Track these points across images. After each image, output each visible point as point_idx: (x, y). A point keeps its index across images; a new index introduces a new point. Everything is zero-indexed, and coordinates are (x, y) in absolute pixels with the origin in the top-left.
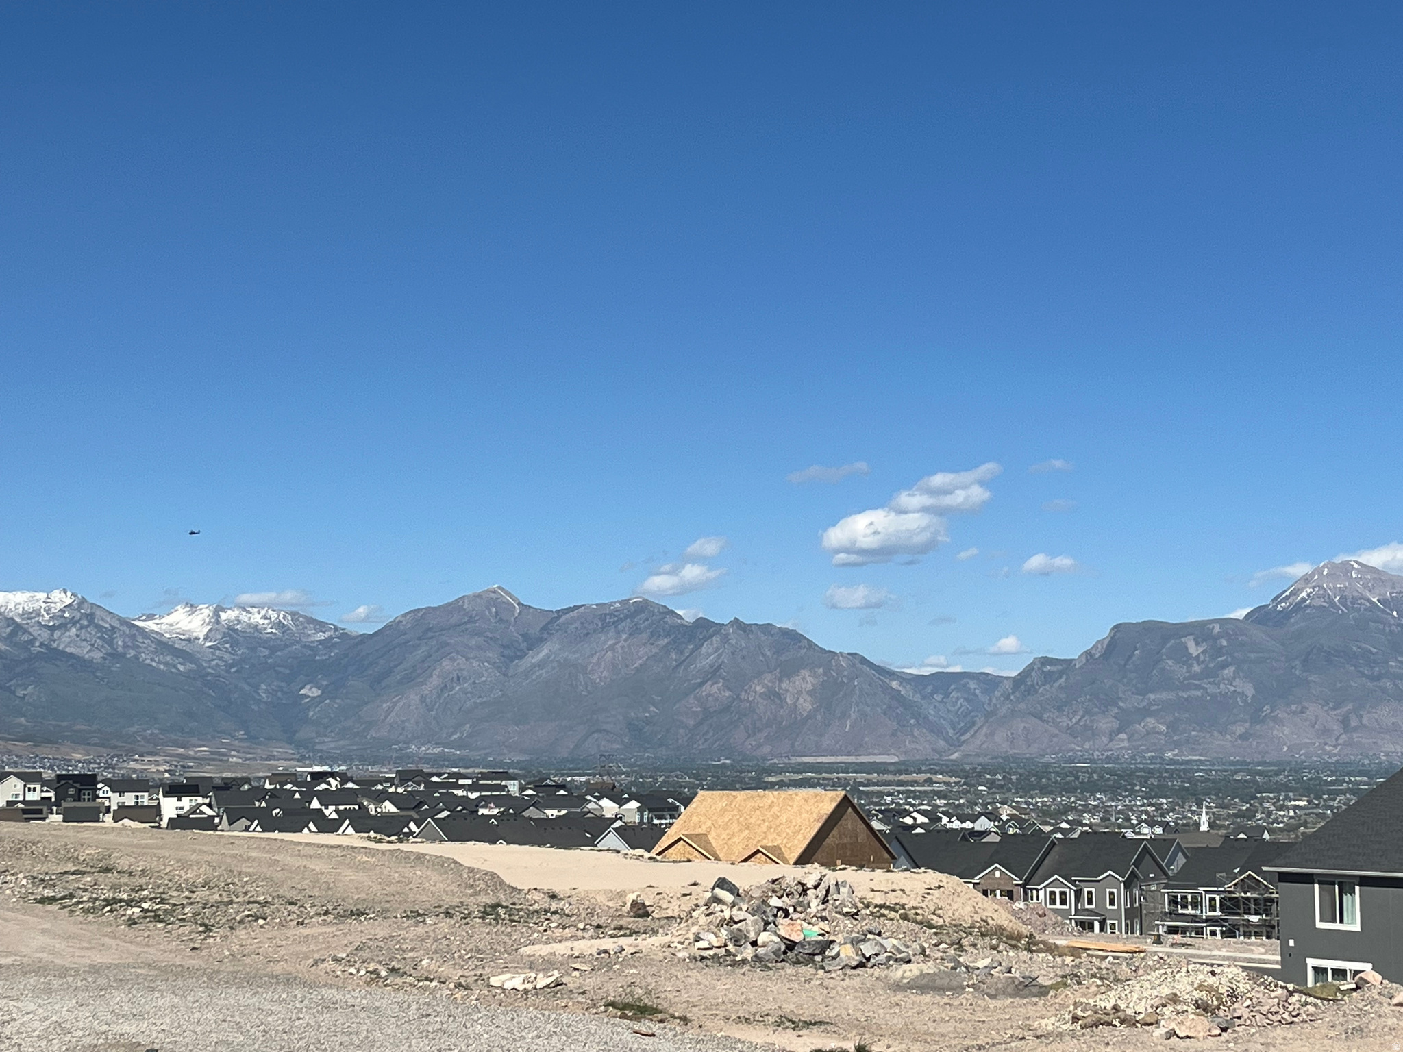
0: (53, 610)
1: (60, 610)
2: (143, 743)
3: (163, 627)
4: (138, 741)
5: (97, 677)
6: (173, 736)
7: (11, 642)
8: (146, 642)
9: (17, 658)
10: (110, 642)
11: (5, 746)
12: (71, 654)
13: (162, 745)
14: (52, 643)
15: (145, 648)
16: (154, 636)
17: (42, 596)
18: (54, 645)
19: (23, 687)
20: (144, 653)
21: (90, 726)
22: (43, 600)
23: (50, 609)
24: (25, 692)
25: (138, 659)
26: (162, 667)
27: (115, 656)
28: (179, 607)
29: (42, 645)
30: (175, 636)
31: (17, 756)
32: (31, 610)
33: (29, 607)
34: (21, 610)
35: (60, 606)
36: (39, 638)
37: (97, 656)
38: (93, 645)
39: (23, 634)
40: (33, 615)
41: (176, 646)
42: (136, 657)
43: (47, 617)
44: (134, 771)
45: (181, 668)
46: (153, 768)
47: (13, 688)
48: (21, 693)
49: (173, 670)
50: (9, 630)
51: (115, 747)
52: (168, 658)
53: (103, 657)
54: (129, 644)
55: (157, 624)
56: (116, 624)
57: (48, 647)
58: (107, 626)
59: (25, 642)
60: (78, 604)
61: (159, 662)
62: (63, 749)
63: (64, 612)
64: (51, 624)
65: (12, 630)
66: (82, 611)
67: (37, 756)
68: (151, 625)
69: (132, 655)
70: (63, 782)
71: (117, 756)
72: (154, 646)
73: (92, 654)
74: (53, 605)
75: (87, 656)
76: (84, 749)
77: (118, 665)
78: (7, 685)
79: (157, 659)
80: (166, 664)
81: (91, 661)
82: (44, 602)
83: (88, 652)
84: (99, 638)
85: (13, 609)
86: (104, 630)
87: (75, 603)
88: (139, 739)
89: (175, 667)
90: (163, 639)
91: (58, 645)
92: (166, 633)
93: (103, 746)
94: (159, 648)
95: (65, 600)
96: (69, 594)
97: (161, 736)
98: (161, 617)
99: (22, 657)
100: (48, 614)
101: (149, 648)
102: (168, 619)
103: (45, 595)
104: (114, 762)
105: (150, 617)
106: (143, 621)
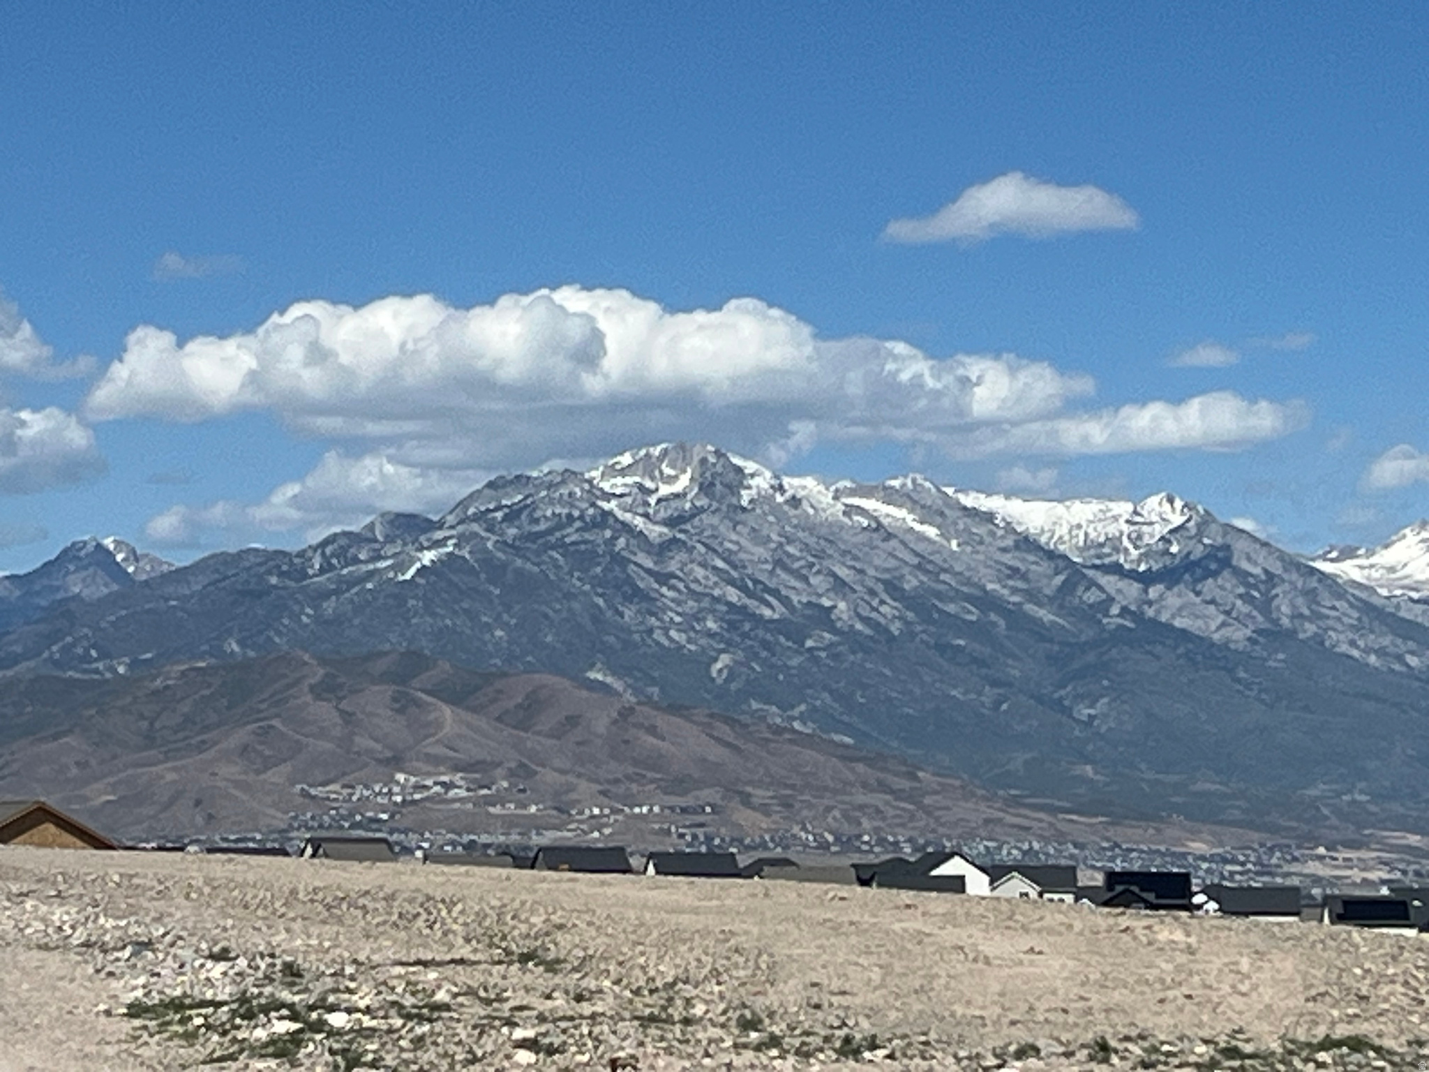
0: (1146, 540)
1: (1162, 538)
2: (1334, 821)
3: (1375, 574)
4: (1327, 818)
5: (1239, 681)
6: (1397, 808)
7: (1061, 607)
8: (1337, 604)
9: (1072, 640)
10: (1266, 606)
11: (1051, 824)
12: (1183, 631)
13: (1373, 826)
14: (1146, 607)
15: (1339, 619)
16: (1356, 592)
17: (1123, 508)
18: (1150, 612)
19: (1087, 702)
20: (1335, 630)
21: (1226, 784)
22: (1126, 516)
23: (1140, 537)
24: (1092, 712)
25: (1322, 643)
26: (1372, 659)
27: (1274, 635)
28: (1407, 531)
29: (1125, 611)
30: (1398, 592)
31: (1076, 846)
32: (1102, 539)
33: (1098, 533)
34: (1082, 538)
35: (1160, 530)
36: (1119, 598)
37: (1238, 635)
38: (1228, 613)
39: (1088, 589)
40: (1106, 550)
41: (1402, 614)
42: (1319, 640)
43: (1134, 553)
44: (1317, 880)
45: (1413, 661)
46: (1357, 875)
47: (1066, 703)
48: (1085, 712)
49: (1397, 667)
50: (1060, 579)
51: (1273, 829)
52: (1386, 641)
53: (1249, 639)
54: (1306, 612)
55: (1361, 567)
56: (1277, 568)
57: (1138, 617)
58: (1257, 571)
59: (1091, 606)
60: (1198, 525)
61: (1367, 650)
62: (1170, 832)
63: (1169, 542)
64: (1142, 568)
65: (1064, 582)
66: (1206, 541)
67: (1117, 845)
68: (1349, 570)
69: (1309, 634)
71: (1280, 847)
72: (1356, 615)
73: (1226, 632)
74: (1145, 529)
75: (1216, 637)
76: (1213, 834)
77: (1281, 656)
78: (1056, 696)
79: (1361, 643)
80: (1381, 652)
81: (1225, 645)
82: (1128, 522)
83: (1218, 628)
84: (1240, 596)
85: (1066, 538)
86: (1251, 580)
87: (1192, 523)
88: (1326, 811)
89: (1400, 658)
90: (1374, 600)
91: (1158, 612)
92: (1381, 586)
93: (1251, 825)
94: (1365, 619)
95: (1170, 516)
96: (1178, 504)
97: (1372, 808)
98: (1370, 553)
99: (1083, 638)
100: (1136, 547)
101: (1345, 620)
102: (1385, 557)
103: (1129, 507)
104: (1274, 861)
105: (1348, 553)
106: (1332, 560)
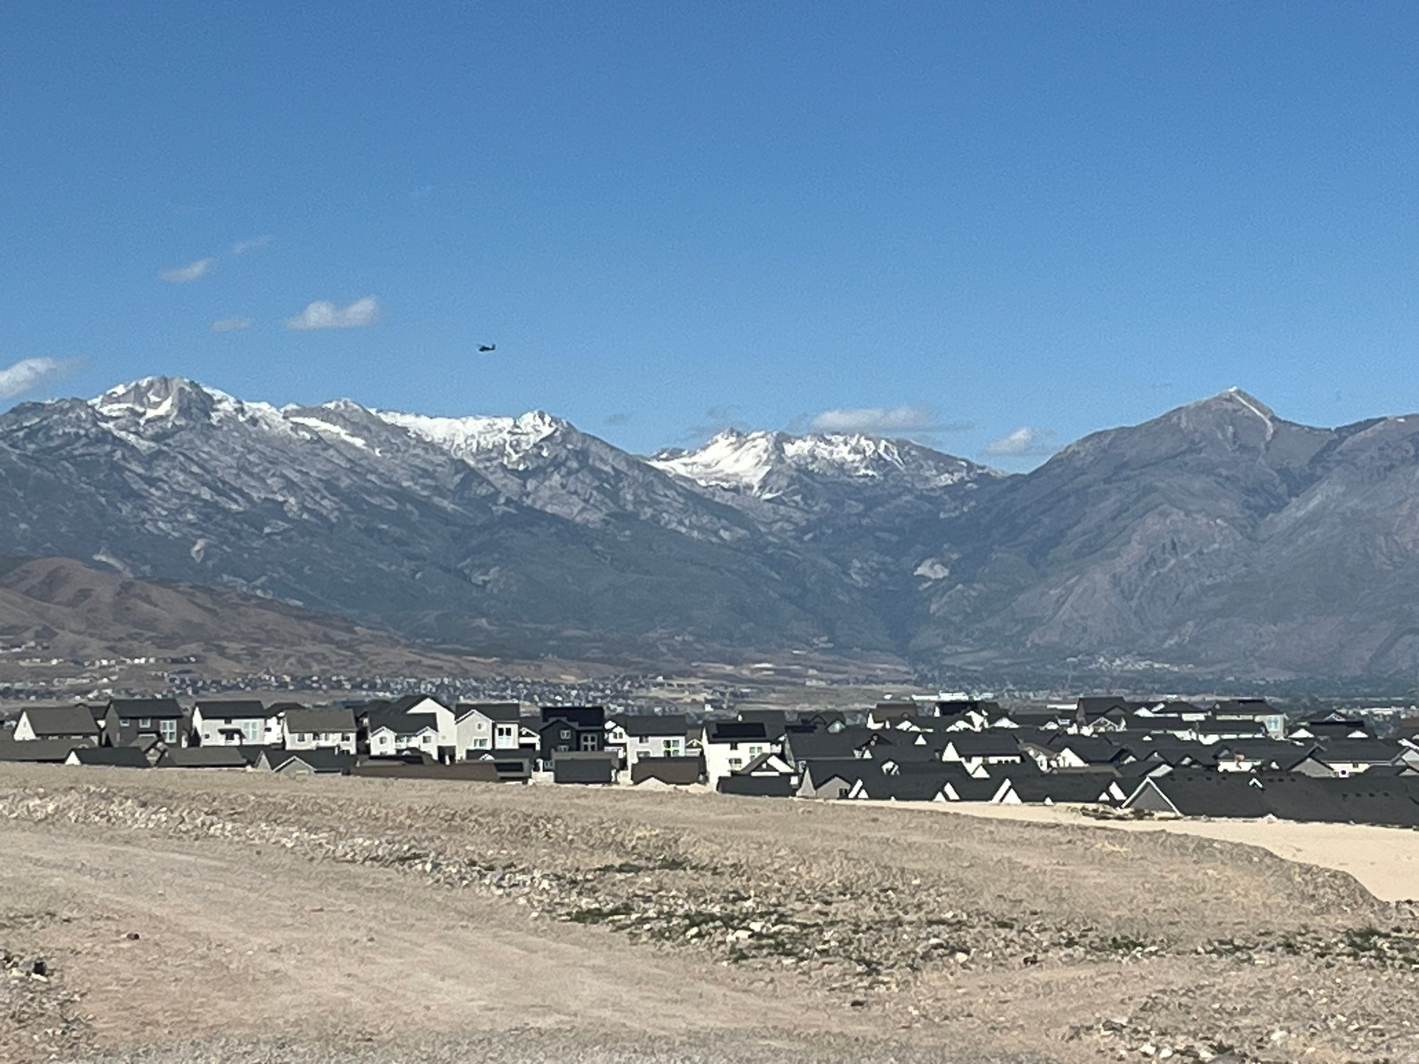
0: (524, 446)
1: (535, 445)
2: (669, 656)
3: (696, 469)
4: (663, 654)
5: (596, 552)
6: (716, 646)
7: (461, 498)
8: (668, 493)
9: (471, 524)
10: (615, 496)
11: (458, 664)
12: (553, 515)
13: (701, 660)
14: (525, 499)
15: (669, 504)
16: (683, 484)
17: (507, 423)
18: (528, 502)
19: (482, 570)
20: (666, 511)
21: (588, 630)
22: (508, 429)
23: (519, 443)
24: (487, 578)
25: (658, 522)
26: (695, 534)
27: (623, 517)
28: (719, 437)
29: (508, 501)
30: (713, 483)
31: (476, 680)
32: (490, 446)
33: (488, 441)
34: (475, 445)
35: (534, 439)
36: (504, 490)
37: (595, 518)
38: (586, 501)
39: (480, 484)
40: (494, 455)
41: (717, 499)
42: (655, 519)
43: (515, 457)
44: (658, 701)
45: (725, 535)
46: (687, 697)
47: (467, 571)
48: (479, 578)
49: (714, 540)
50: (457, 479)
51: (626, 664)
52: (705, 520)
53: (604, 520)
54: (644, 498)
55: (685, 465)
56: (622, 466)
57: (519, 505)
58: (607, 469)
59: (484, 497)
60: (562, 434)
61: (692, 527)
62: (547, 668)
63: (541, 448)
64: (521, 467)
65: (462, 479)
66: (570, 447)
67: (508, 679)
68: (676, 467)
69: (648, 516)
70: (552, 720)
71: (630, 678)
72: (681, 500)
73: (586, 515)
74: (523, 438)
75: (578, 519)
76: (579, 668)
77: (628, 533)
78: (459, 566)
79: (687, 522)
80: (701, 529)
81: (585, 526)
82: (509, 432)
83: (580, 512)
84: (596, 488)
85: (463, 446)
86: (604, 476)
87: (558, 434)
88: (664, 649)
89: (716, 533)
90: (696, 489)
91: (534, 501)
92: (701, 479)
93: (608, 661)
94: (690, 504)
95: (541, 428)
96: (547, 419)
97: (698, 646)
98: (692, 454)
99: (479, 522)
100: (517, 452)
101: (675, 504)
102: (703, 457)
103: (510, 422)
104: (626, 688)
105: (675, 454)
106: (666, 460)
